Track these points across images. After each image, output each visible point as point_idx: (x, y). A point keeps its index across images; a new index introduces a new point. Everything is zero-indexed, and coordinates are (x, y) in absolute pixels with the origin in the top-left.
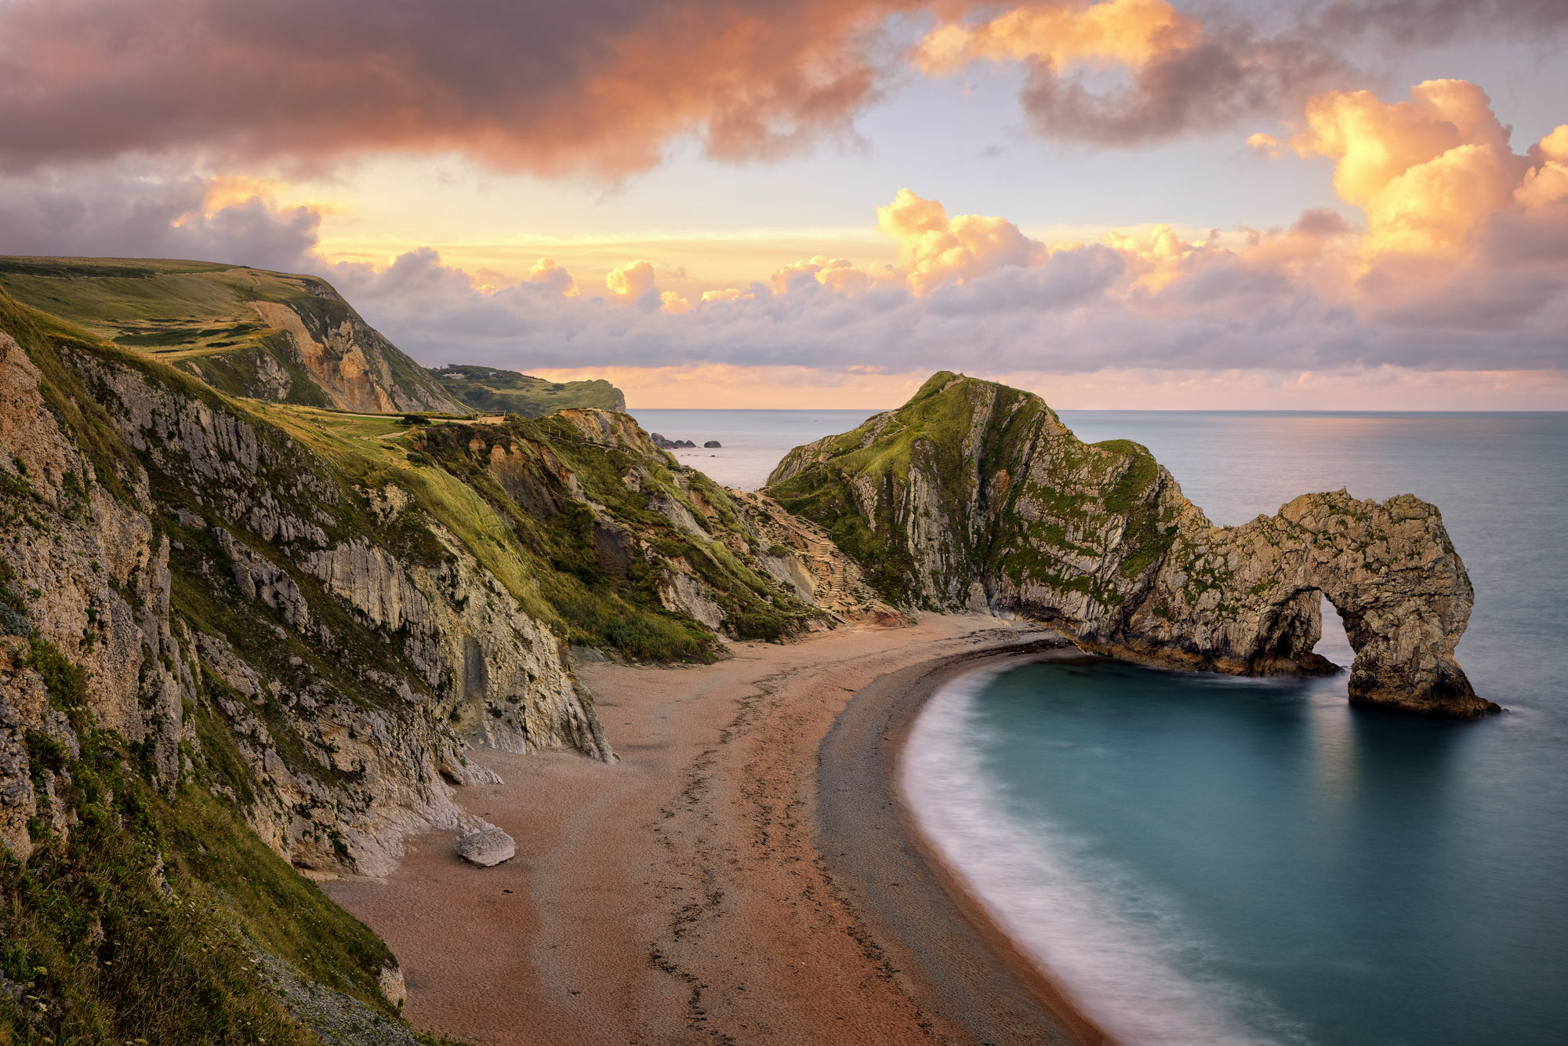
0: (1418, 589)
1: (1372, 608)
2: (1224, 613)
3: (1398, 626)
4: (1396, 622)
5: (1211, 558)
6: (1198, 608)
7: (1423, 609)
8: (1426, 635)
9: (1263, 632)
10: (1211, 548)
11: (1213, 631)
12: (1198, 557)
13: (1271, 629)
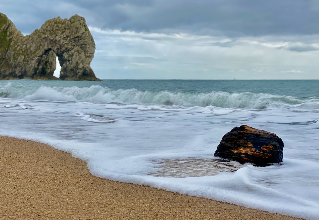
0: (78, 44)
1: (65, 52)
2: (25, 62)
3: (72, 56)
4: (72, 55)
5: (22, 46)
6: (17, 62)
7: (79, 49)
8: (80, 58)
9: (36, 67)
10: (22, 43)
11: (22, 69)
12: (18, 46)
13: (38, 65)
